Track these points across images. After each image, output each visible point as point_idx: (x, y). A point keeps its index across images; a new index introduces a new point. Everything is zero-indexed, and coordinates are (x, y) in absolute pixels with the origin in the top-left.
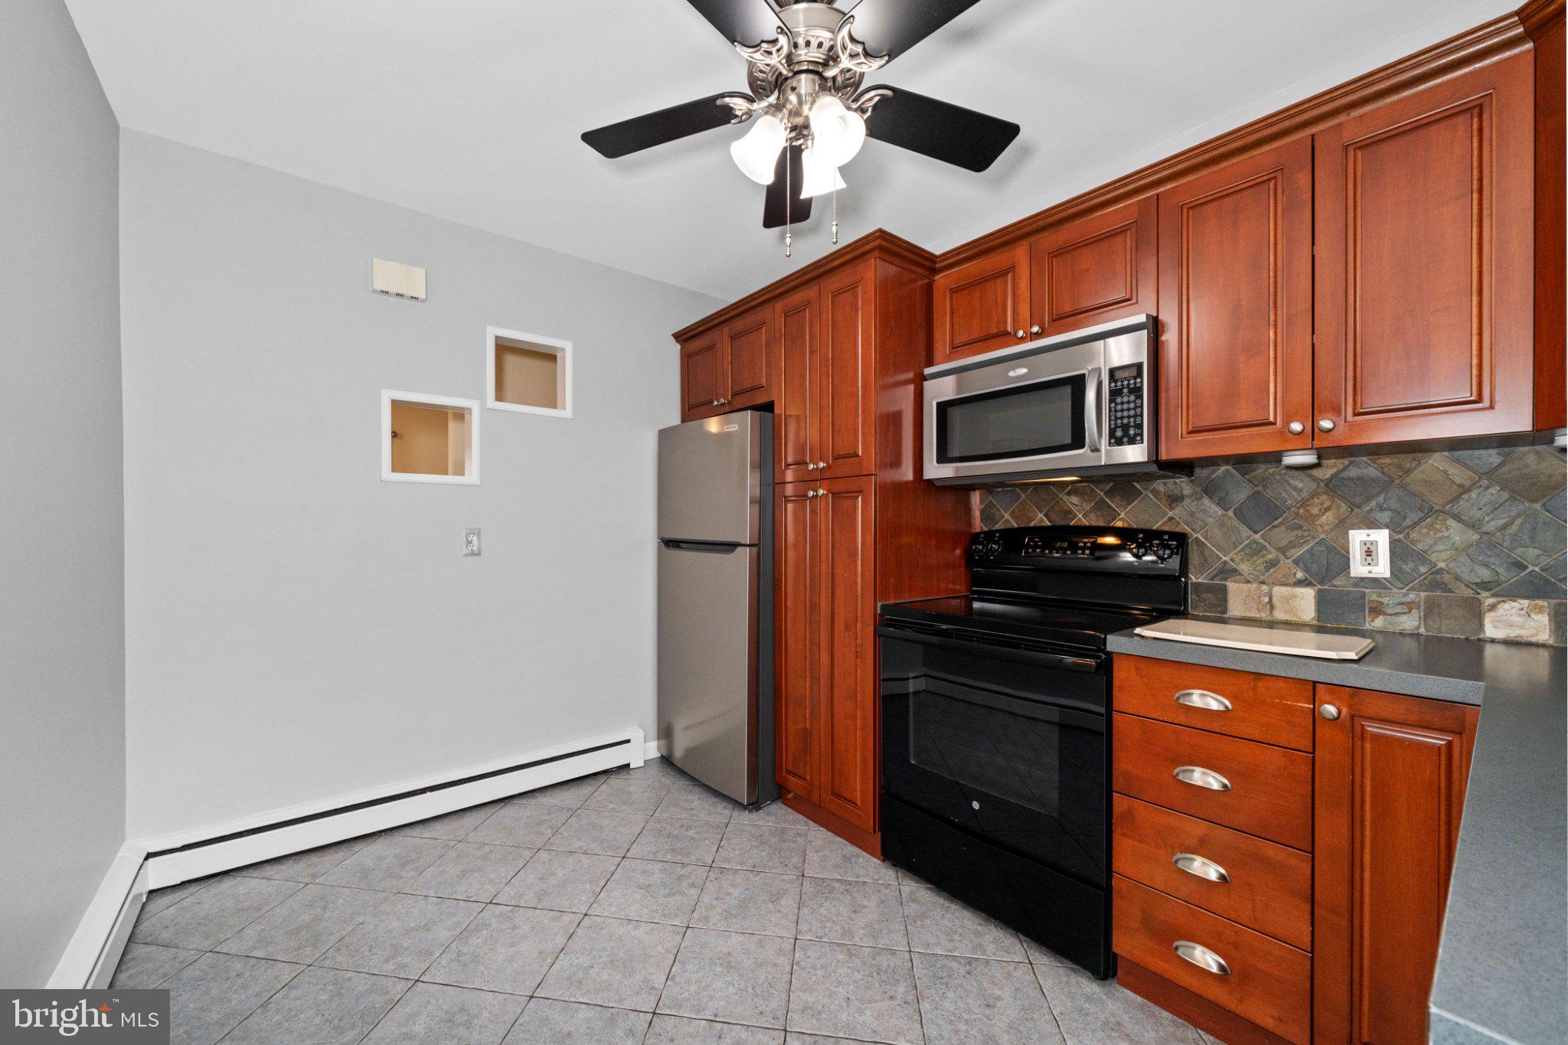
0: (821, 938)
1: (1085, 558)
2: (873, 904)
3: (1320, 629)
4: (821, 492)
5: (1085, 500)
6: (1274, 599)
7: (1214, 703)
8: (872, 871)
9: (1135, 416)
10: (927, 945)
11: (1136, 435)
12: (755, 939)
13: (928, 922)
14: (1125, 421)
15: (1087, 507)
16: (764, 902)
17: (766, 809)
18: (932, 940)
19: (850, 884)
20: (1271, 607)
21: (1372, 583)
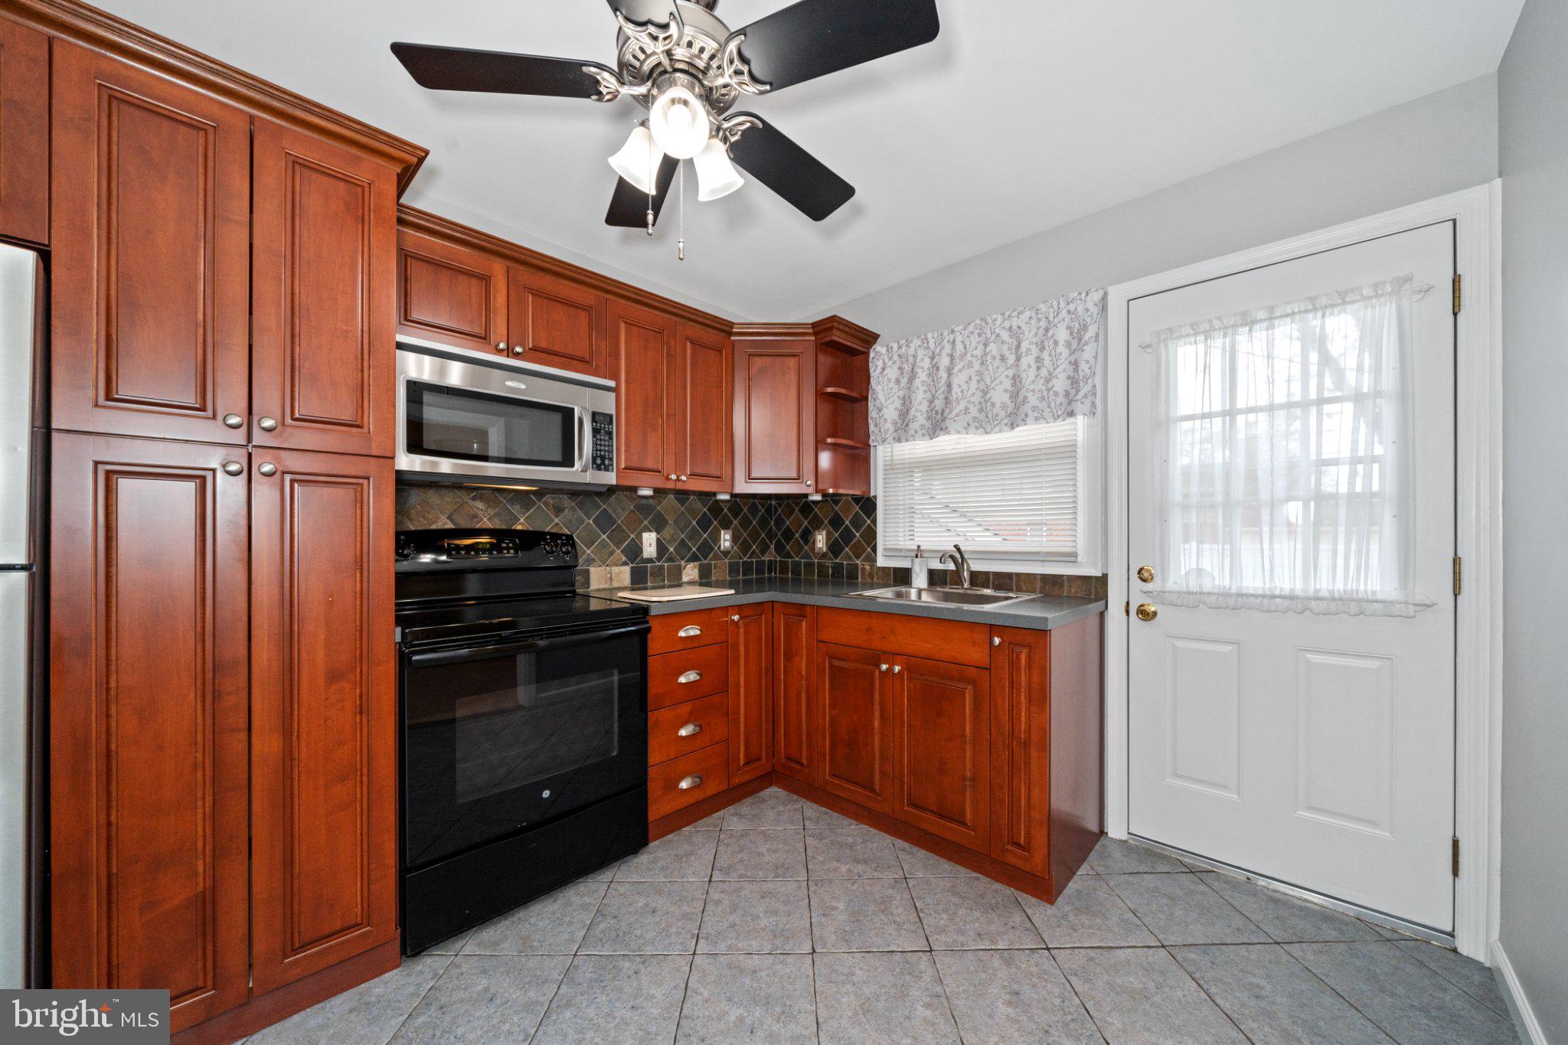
1: (510, 557)
2: (484, 981)
3: (701, 585)
5: (490, 506)
6: (613, 575)
7: (693, 631)
8: (413, 979)
9: (609, 451)
11: (609, 465)
13: (536, 937)
14: (603, 454)
15: (491, 511)
19: (428, 1004)
20: (611, 579)
21: (650, 560)
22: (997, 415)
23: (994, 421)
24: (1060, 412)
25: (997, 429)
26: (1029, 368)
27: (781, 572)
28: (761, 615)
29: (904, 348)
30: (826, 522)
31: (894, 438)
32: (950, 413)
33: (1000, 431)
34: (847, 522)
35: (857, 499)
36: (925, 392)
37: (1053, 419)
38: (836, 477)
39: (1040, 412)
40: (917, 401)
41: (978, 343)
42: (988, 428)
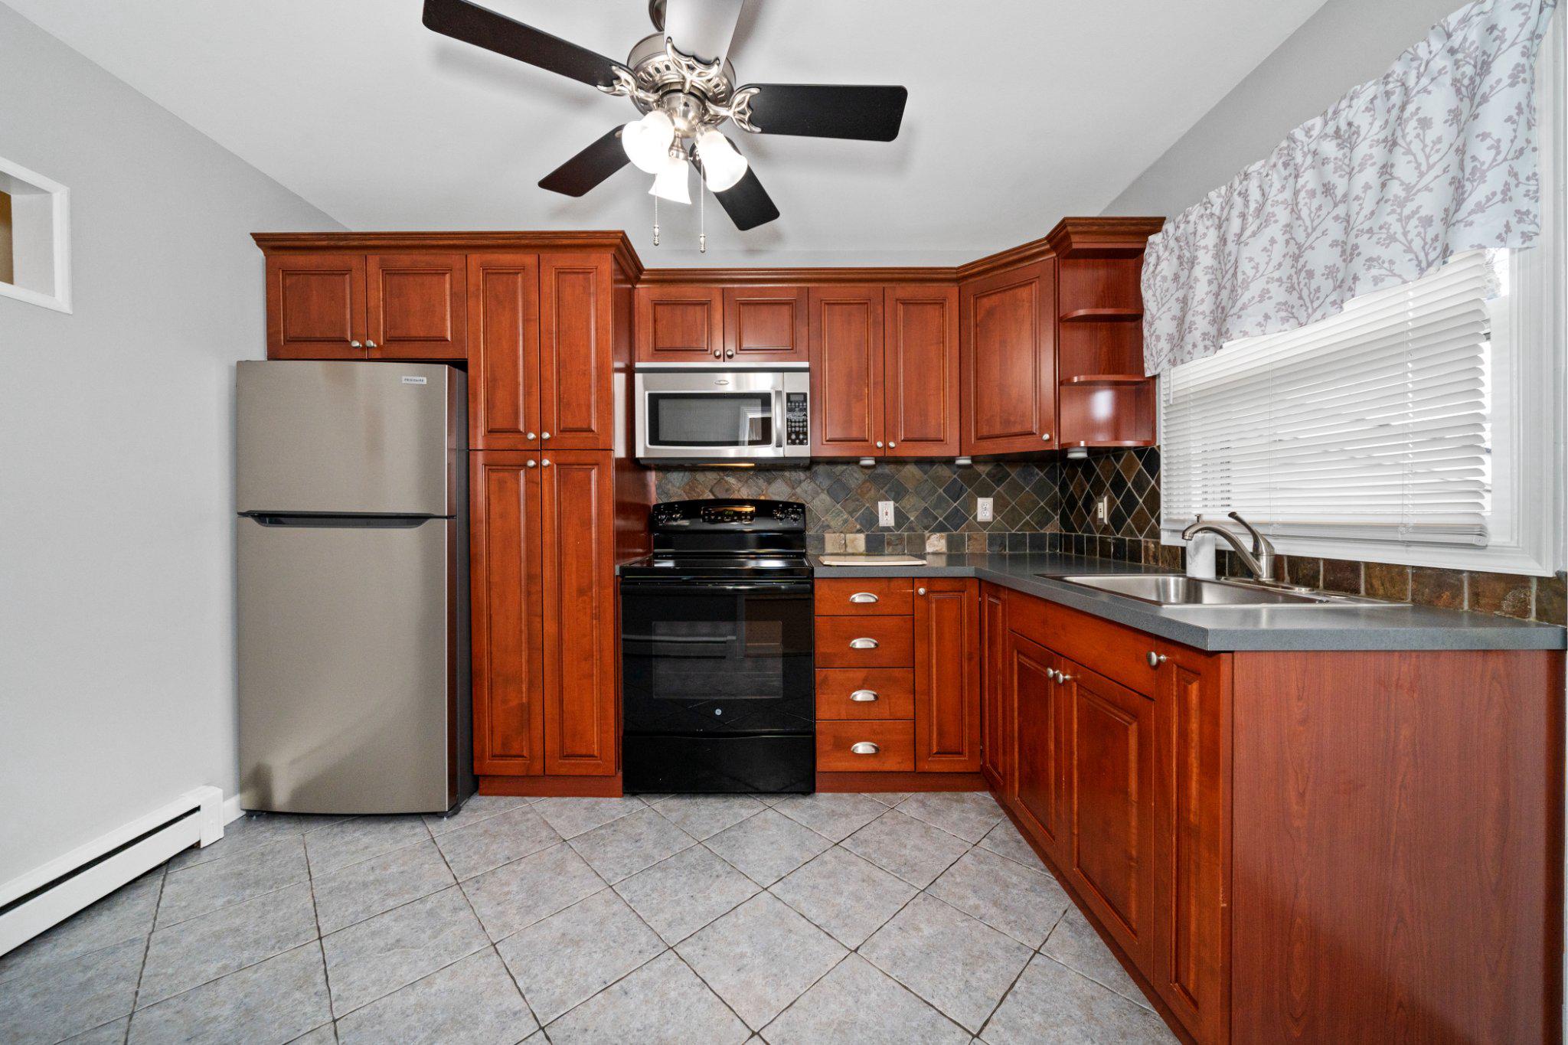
0: (630, 873)
2: (645, 828)
3: (867, 555)
4: (546, 462)
5: (739, 481)
6: (848, 541)
8: (620, 808)
9: (803, 427)
10: (707, 832)
11: (804, 439)
12: (576, 908)
13: (693, 819)
14: (797, 429)
15: (741, 486)
16: (551, 879)
17: (465, 807)
18: (706, 828)
19: (613, 825)
20: (846, 545)
21: (888, 529)
22: (1318, 290)
23: (1312, 302)
24: (1432, 255)
25: (1318, 314)
26: (1365, 192)
27: (1066, 550)
28: (963, 592)
29: (1182, 226)
30: (1108, 485)
31: (1169, 361)
32: (1232, 307)
33: (1324, 317)
34: (1130, 485)
35: (1139, 451)
36: (1210, 282)
37: (1415, 273)
38: (1116, 425)
39: (1386, 265)
40: (1197, 298)
41: (1286, 178)
42: (1302, 315)
